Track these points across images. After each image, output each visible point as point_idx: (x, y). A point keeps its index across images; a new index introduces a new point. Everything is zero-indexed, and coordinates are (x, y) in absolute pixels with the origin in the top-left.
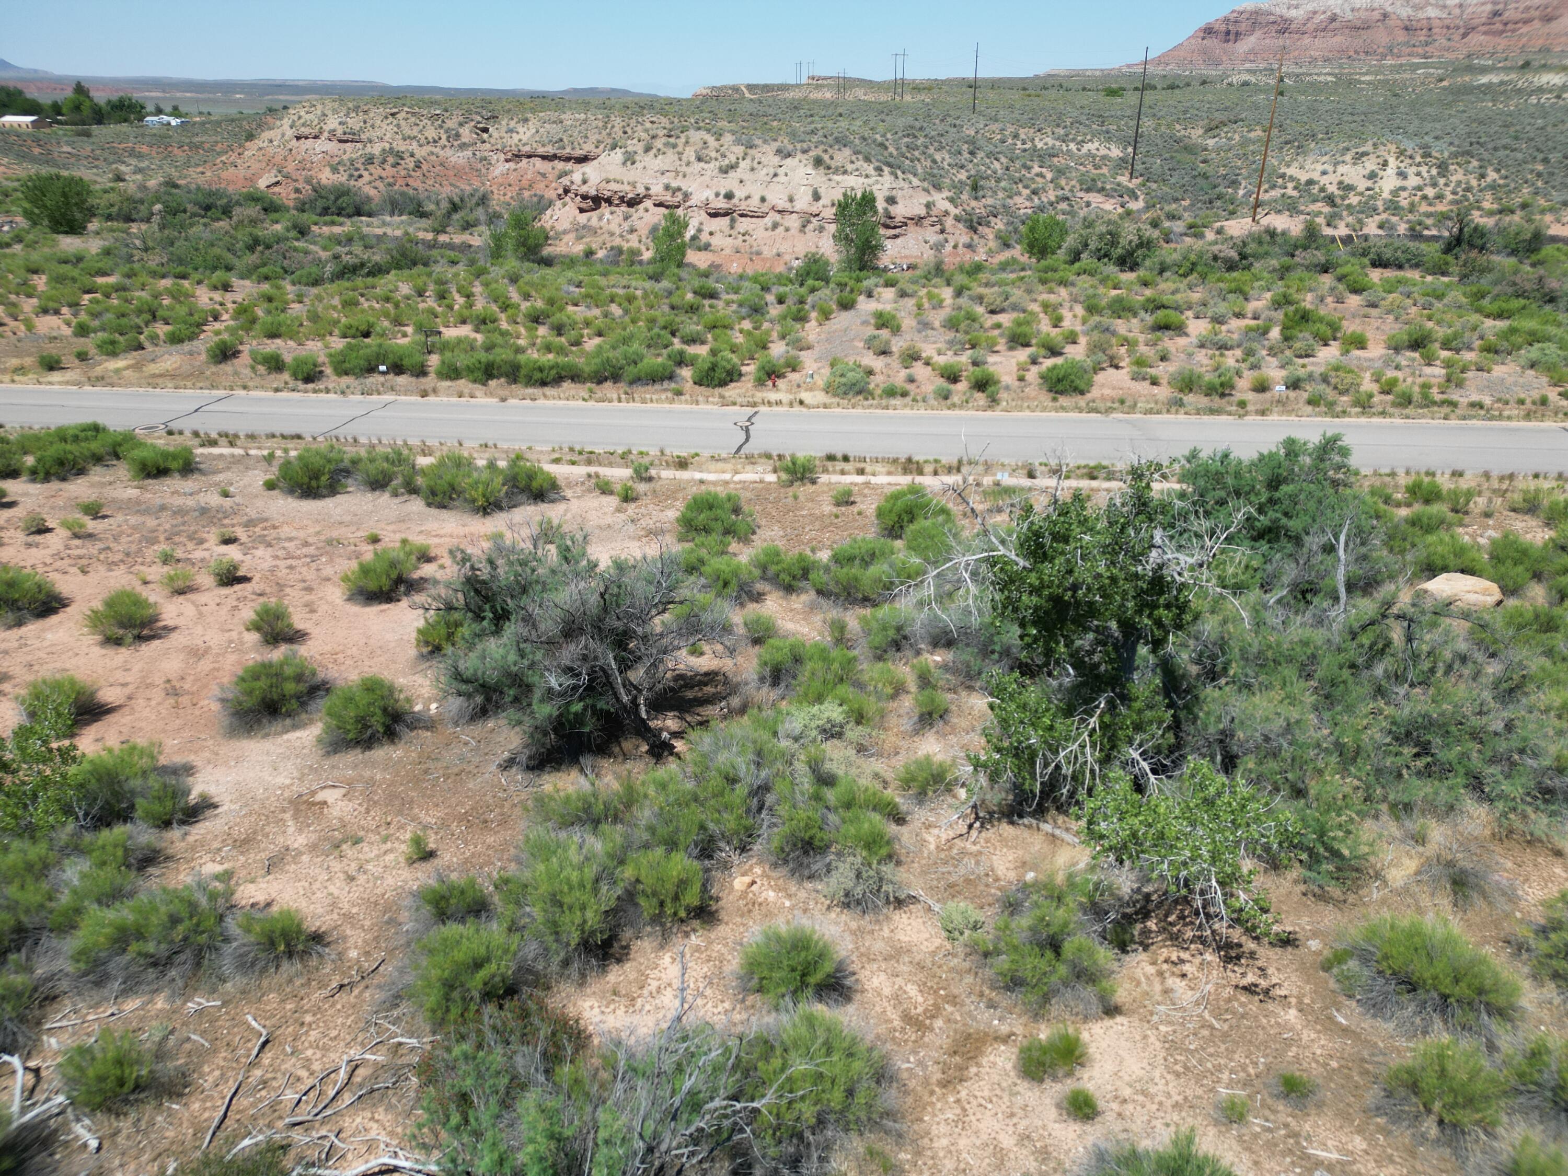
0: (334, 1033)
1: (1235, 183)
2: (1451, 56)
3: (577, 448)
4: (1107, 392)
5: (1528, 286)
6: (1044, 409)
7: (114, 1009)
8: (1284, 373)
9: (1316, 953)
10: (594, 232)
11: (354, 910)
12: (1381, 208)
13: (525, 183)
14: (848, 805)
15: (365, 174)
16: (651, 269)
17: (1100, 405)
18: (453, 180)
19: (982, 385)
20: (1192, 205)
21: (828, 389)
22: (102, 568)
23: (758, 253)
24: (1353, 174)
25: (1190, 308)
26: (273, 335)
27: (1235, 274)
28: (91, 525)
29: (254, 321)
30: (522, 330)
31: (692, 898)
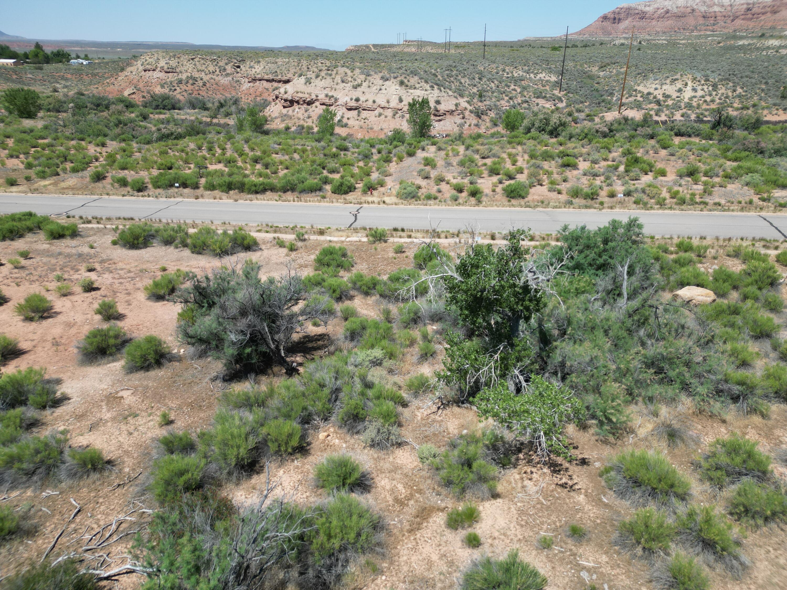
0: (112, 507)
1: (612, 94)
2: (726, 31)
3: (270, 224)
4: (536, 197)
5: (750, 146)
6: (504, 206)
7: (6, 496)
8: (623, 188)
9: (597, 468)
10: (290, 118)
11: (130, 449)
12: (683, 107)
13: (258, 93)
14: (378, 398)
15: (178, 88)
16: (317, 136)
17: (532, 204)
18: (222, 92)
19: (474, 194)
20: (590, 105)
21: (398, 195)
22: (27, 284)
23: (372, 129)
24: (670, 89)
25: (581, 156)
26: (123, 168)
27: (606, 140)
28: (23, 262)
29: (114, 162)
30: (248, 166)
31: (295, 442)
